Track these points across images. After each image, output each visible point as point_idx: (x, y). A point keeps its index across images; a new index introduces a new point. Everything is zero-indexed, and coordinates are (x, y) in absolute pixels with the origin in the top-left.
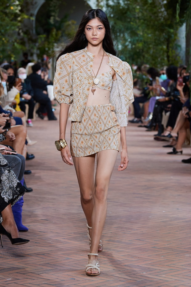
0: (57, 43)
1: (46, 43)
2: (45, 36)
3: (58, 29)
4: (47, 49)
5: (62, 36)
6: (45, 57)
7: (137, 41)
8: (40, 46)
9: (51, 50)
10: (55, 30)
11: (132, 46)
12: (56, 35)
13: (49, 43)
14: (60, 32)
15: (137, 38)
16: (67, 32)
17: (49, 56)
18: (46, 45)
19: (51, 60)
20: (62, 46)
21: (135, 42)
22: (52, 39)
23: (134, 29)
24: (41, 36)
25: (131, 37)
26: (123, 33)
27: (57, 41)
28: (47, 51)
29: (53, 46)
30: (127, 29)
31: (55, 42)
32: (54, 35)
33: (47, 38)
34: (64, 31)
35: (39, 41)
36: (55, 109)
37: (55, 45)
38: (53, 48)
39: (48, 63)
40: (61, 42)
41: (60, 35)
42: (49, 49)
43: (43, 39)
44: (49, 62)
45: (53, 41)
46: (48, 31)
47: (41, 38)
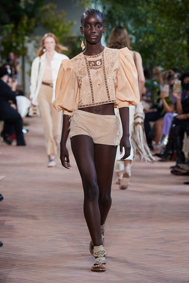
0: (29, 36)
1: (14, 35)
2: (12, 26)
3: (31, 16)
4: (14, 44)
5: (36, 26)
6: (12, 55)
7: (146, 33)
8: (5, 41)
9: (21, 45)
10: (26, 18)
11: (137, 40)
12: (28, 24)
13: (17, 35)
14: (33, 20)
15: (145, 29)
16: (43, 21)
17: (17, 54)
18: (14, 39)
19: (20, 60)
20: (36, 40)
21: (143, 34)
22: (21, 31)
23: (140, 16)
24: (8, 26)
25: (136, 28)
26: (124, 21)
27: (29, 32)
28: (15, 48)
29: (23, 40)
30: (131, 16)
31: (26, 35)
32: (25, 25)
33: (15, 29)
34: (39, 19)
35: (5, 33)
36: (27, 131)
37: (27, 38)
38: (23, 43)
39: (15, 64)
40: (35, 35)
41: (33, 24)
42: (18, 44)
43: (10, 31)
44: (18, 63)
45: (24, 32)
46: (16, 19)
47: (7, 29)
